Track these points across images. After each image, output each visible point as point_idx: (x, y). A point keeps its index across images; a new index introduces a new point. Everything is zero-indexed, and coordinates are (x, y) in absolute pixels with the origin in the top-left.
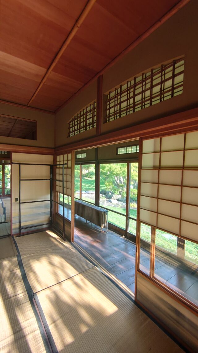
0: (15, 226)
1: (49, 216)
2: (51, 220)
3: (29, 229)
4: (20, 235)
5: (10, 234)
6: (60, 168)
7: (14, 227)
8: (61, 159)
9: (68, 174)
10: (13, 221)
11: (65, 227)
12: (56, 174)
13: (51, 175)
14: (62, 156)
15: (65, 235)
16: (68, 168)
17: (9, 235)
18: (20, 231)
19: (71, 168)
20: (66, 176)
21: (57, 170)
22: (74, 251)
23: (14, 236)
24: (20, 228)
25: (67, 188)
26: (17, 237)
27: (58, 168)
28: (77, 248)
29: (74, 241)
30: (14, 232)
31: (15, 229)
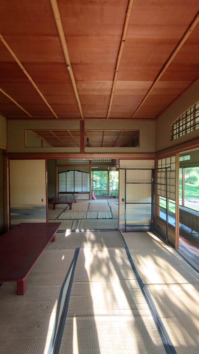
0: (122, 223)
1: (150, 218)
2: (152, 222)
3: (133, 227)
4: (125, 231)
5: (117, 228)
6: (162, 171)
7: (120, 223)
8: (162, 163)
9: (171, 177)
10: (120, 218)
11: (168, 232)
12: (157, 178)
13: (153, 179)
14: (164, 160)
15: (168, 240)
16: (171, 171)
17: (117, 230)
18: (126, 228)
19: (175, 171)
20: (169, 179)
21: (159, 175)
22: (179, 258)
23: (121, 231)
24: (126, 225)
25: (170, 192)
26: (123, 232)
27: (160, 172)
28: (183, 257)
29: (179, 249)
30: (121, 227)
31: (122, 225)
